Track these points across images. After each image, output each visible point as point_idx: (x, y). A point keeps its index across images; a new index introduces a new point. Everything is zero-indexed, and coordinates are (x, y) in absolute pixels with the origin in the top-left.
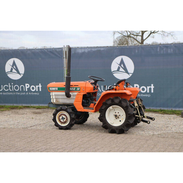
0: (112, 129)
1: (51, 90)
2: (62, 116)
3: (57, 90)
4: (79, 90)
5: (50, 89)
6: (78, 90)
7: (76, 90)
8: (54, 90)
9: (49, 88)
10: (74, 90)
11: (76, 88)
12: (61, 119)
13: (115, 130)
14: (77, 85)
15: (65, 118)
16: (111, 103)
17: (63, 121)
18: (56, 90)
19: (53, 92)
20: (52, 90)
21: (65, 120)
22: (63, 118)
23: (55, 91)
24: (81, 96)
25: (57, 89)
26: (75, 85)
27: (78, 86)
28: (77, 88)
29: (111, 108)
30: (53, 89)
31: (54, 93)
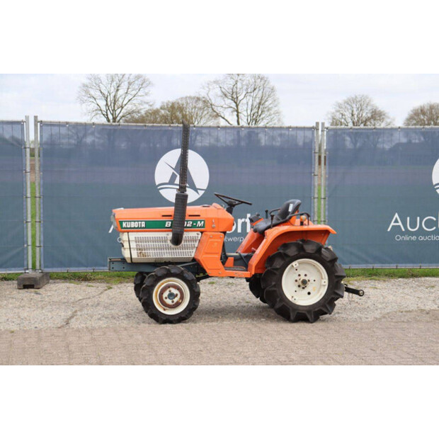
0: (298, 313)
1: (127, 228)
2: (170, 291)
3: (143, 228)
4: (201, 227)
5: (124, 225)
6: (199, 227)
7: (195, 227)
8: (134, 228)
9: (121, 223)
10: (188, 225)
11: (193, 221)
12: (166, 298)
13: (304, 314)
14: (196, 214)
15: (177, 295)
16: (296, 253)
17: (173, 302)
18: (141, 228)
19: (132, 231)
20: (130, 228)
21: (176, 300)
22: (171, 296)
23: (138, 229)
24: (220, 240)
25: (143, 225)
26: (190, 216)
27: (199, 216)
28: (196, 222)
29: (295, 264)
30: (133, 225)
31: (133, 236)
